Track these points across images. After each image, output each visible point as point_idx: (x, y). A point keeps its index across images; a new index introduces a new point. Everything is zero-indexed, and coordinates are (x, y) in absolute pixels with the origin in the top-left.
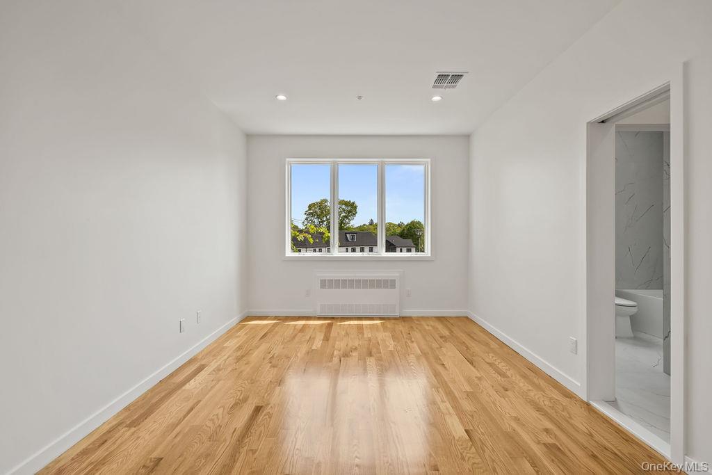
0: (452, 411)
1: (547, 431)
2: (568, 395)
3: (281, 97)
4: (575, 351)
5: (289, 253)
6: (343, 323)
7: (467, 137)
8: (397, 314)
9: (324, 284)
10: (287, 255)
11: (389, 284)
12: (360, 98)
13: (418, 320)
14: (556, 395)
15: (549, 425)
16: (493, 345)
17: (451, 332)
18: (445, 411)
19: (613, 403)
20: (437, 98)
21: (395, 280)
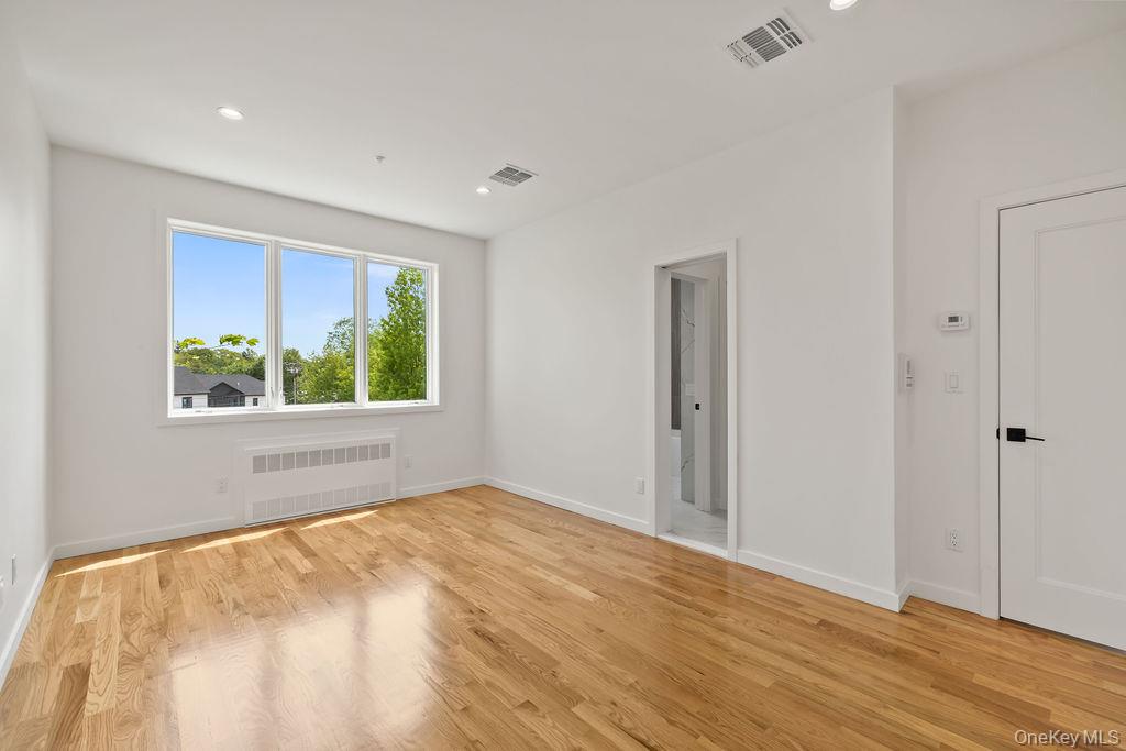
0: (565, 581)
1: (649, 568)
2: (639, 536)
3: (231, 113)
4: (642, 491)
5: (175, 411)
6: (309, 527)
7: (484, 242)
8: (393, 496)
9: (260, 464)
10: (169, 416)
11: (381, 451)
12: (380, 158)
13: (427, 500)
14: (630, 538)
15: (648, 564)
16: (542, 510)
17: (483, 505)
18: (560, 584)
19: (672, 532)
20: (483, 190)
21: (389, 445)
